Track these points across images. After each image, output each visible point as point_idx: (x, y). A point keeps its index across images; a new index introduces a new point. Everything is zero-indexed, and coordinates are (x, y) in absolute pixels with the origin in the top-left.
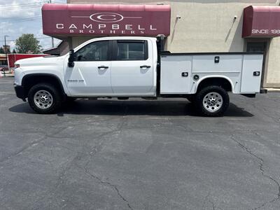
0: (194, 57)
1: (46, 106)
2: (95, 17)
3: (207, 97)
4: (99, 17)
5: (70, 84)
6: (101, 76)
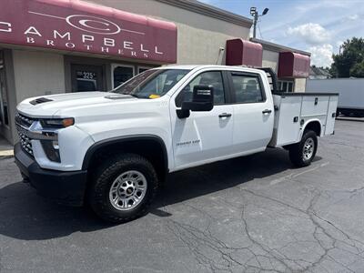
2: (75, 21)
4: (82, 22)
5: (180, 150)
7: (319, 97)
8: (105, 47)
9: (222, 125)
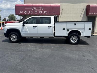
0: (67, 23)
1: (15, 40)
2: (33, 9)
3: (72, 37)
4: (35, 9)
6: (34, 29)
7: (77, 23)
8: (40, 13)
9: (34, 28)
